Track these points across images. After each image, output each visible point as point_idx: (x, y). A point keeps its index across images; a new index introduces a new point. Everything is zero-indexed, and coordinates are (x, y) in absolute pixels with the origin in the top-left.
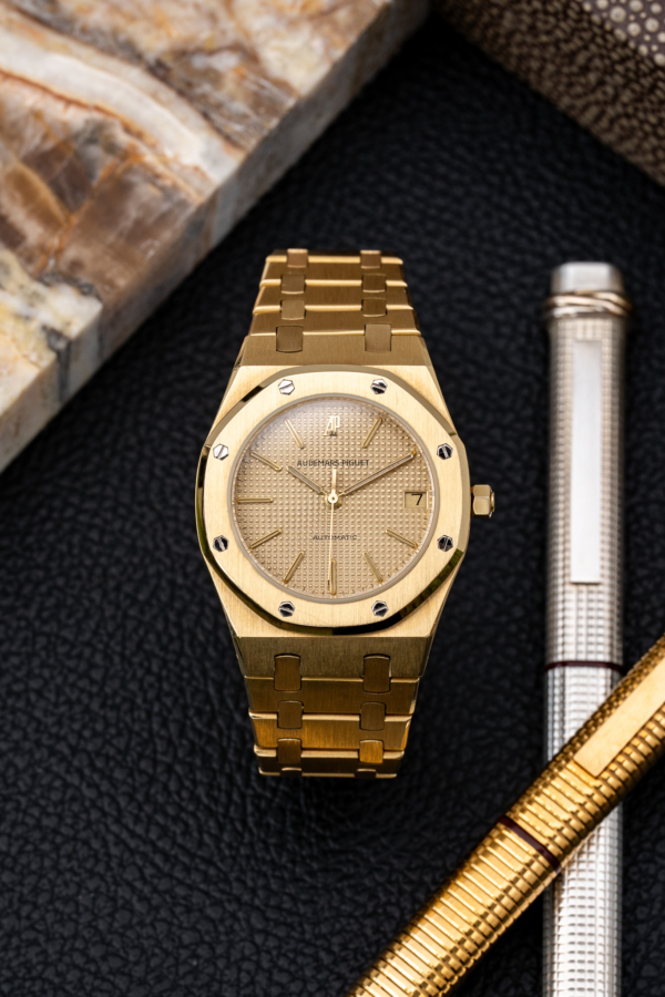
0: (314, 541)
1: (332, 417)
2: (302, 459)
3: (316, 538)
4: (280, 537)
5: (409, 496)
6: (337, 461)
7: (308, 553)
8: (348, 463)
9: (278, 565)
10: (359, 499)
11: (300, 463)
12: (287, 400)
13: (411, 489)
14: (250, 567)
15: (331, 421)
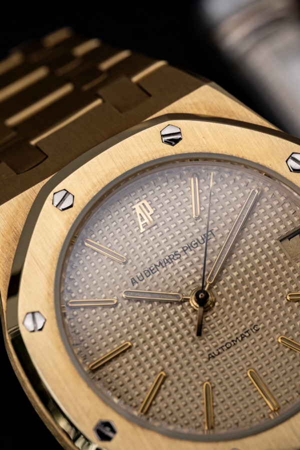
0: (212, 361)
1: (136, 206)
2: (133, 275)
3: (211, 357)
4: (168, 382)
5: (287, 241)
6: (176, 253)
7: (214, 381)
8: (190, 247)
9: (188, 417)
10: (224, 285)
11: (134, 282)
12: (72, 215)
13: (284, 233)
14: (158, 437)
15: (138, 211)
